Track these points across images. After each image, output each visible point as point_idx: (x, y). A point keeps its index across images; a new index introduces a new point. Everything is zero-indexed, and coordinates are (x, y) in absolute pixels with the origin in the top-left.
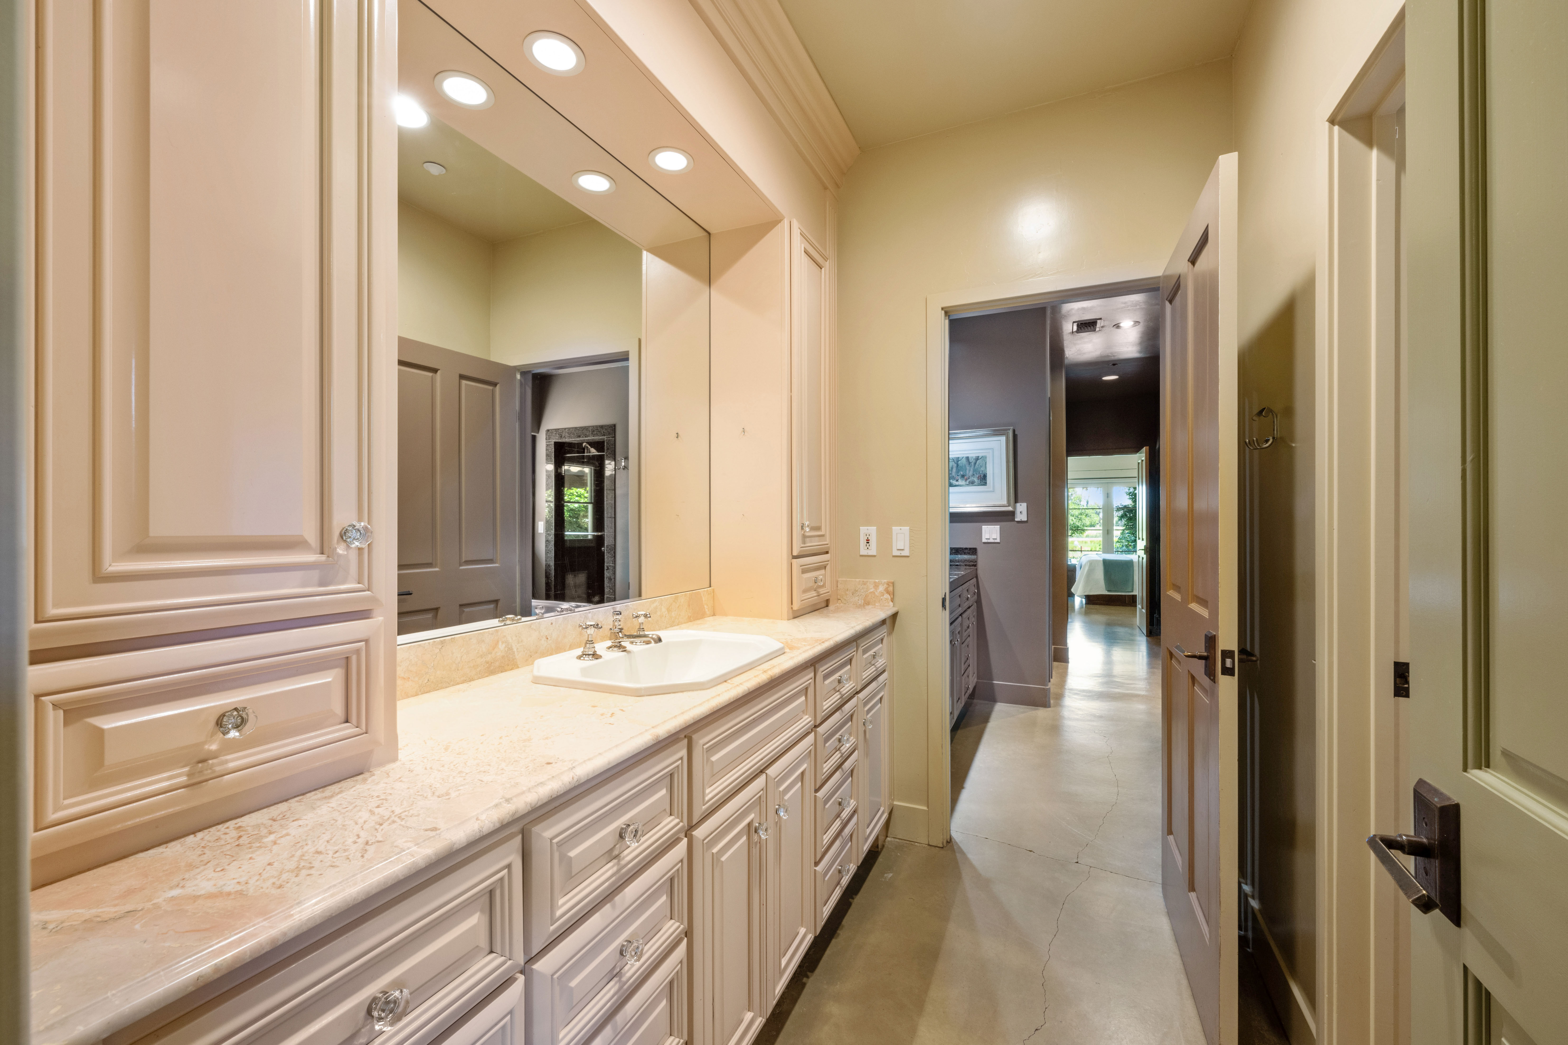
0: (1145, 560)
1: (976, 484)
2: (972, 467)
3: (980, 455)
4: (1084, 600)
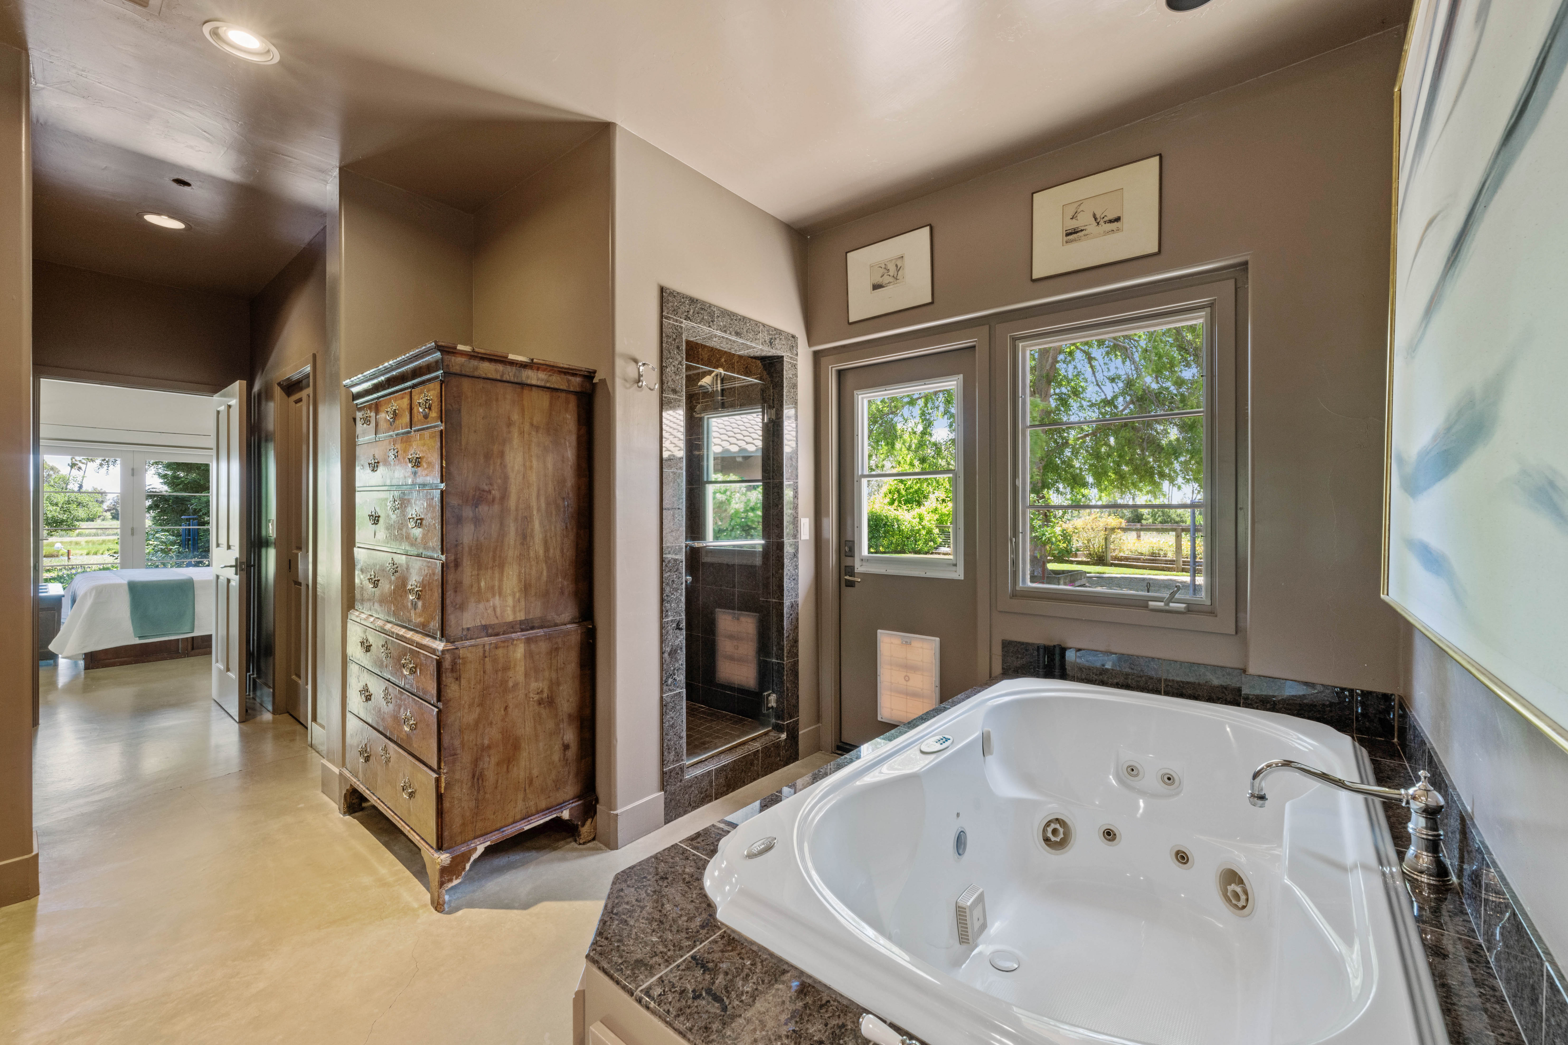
0: (235, 583)
4: (81, 663)
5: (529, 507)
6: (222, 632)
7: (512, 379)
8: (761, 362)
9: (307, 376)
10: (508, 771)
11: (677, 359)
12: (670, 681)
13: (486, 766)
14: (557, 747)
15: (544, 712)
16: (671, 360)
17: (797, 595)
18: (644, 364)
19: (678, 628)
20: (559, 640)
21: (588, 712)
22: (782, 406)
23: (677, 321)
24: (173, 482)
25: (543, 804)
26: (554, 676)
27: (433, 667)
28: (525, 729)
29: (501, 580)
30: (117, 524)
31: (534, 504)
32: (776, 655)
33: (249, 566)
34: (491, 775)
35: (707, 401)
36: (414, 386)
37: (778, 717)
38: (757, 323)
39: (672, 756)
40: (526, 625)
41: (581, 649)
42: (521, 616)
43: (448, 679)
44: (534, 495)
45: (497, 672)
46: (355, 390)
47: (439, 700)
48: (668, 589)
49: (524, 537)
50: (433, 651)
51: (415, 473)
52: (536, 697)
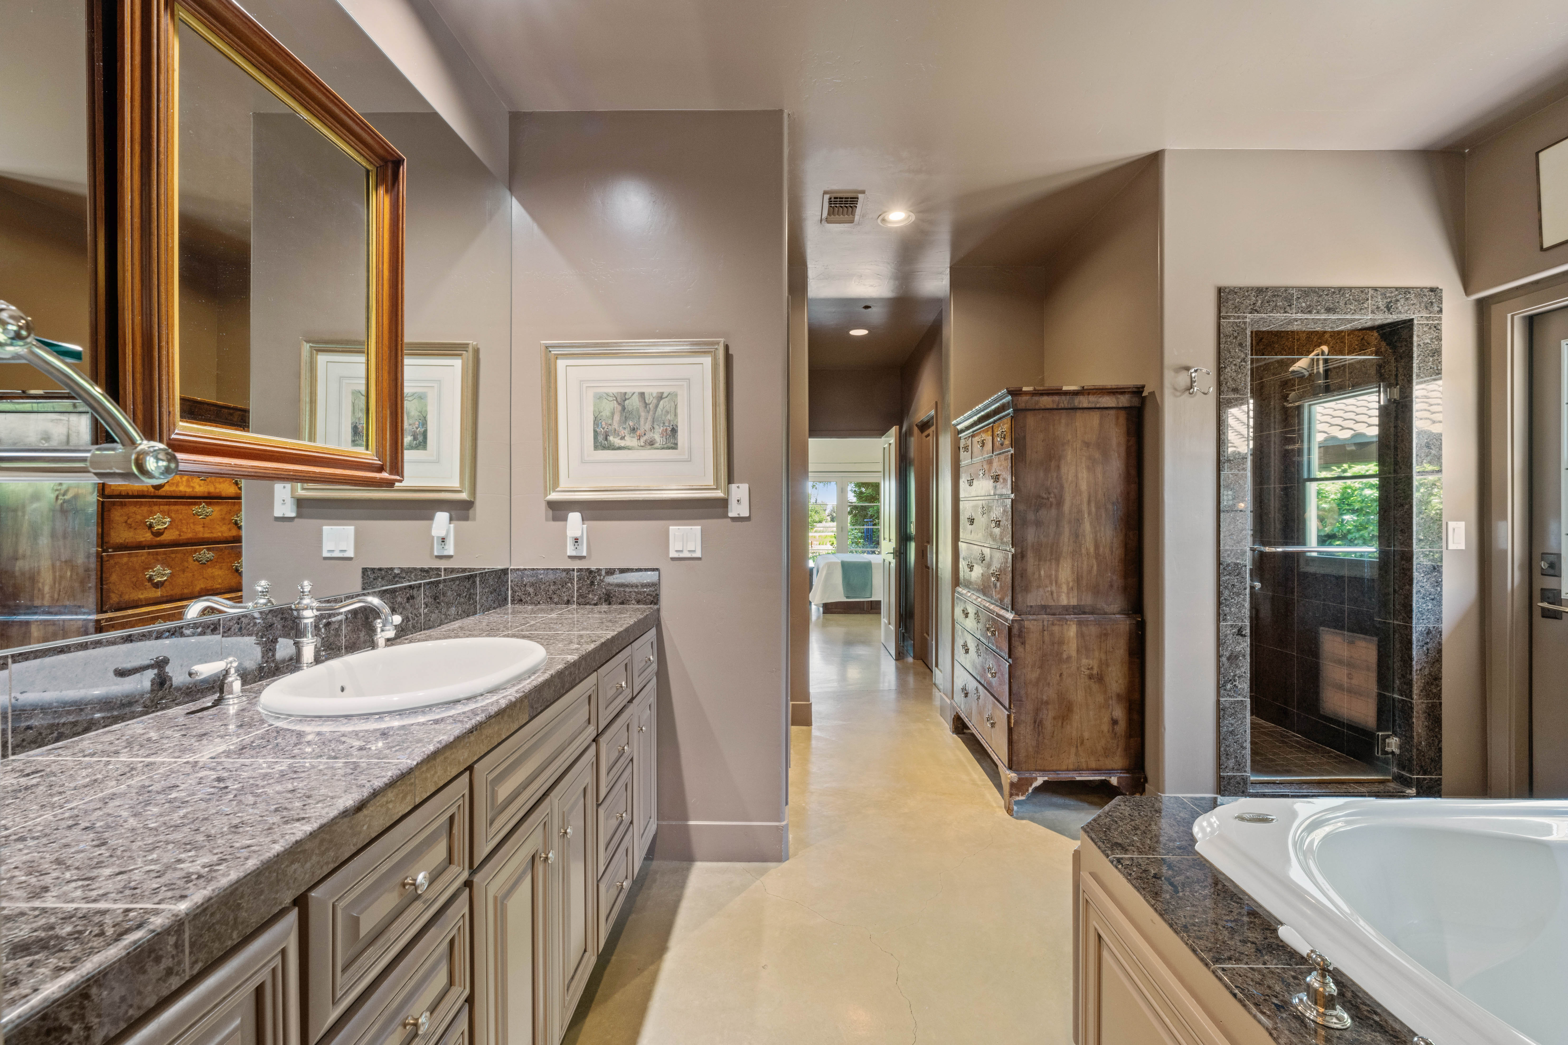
0: (893, 565)
1: (657, 445)
2: (651, 413)
3: (666, 391)
4: (821, 609)
5: (1080, 511)
6: (886, 600)
7: (1066, 406)
8: (1378, 332)
9: (933, 417)
10: (1062, 727)
11: (1238, 358)
12: (1229, 686)
13: (1044, 716)
14: (1106, 720)
15: (1095, 687)
16: (1231, 360)
17: (1439, 620)
18: (1196, 371)
19: (1240, 633)
20: (1109, 627)
21: (1137, 696)
22: (1410, 381)
23: (1238, 317)
24: (860, 495)
25: (1093, 765)
26: (1103, 657)
27: (1006, 631)
28: (1078, 696)
29: (1057, 571)
30: (835, 524)
31: (1085, 508)
32: (1399, 690)
33: (900, 553)
34: (1048, 724)
35: (1306, 387)
36: (994, 422)
37: (1402, 766)
38: (1362, 290)
39: (1231, 763)
40: (1078, 610)
41: (1130, 639)
42: (1074, 602)
43: (1016, 642)
44: (1085, 500)
45: (1053, 644)
46: (959, 427)
47: (1010, 657)
48: (1226, 593)
49: (1077, 536)
50: (1006, 620)
51: (995, 487)
52: (1087, 672)
